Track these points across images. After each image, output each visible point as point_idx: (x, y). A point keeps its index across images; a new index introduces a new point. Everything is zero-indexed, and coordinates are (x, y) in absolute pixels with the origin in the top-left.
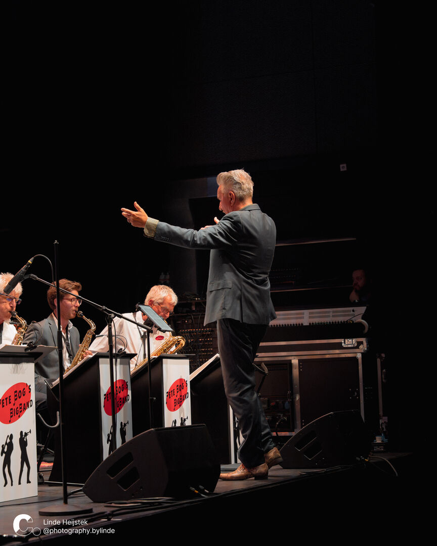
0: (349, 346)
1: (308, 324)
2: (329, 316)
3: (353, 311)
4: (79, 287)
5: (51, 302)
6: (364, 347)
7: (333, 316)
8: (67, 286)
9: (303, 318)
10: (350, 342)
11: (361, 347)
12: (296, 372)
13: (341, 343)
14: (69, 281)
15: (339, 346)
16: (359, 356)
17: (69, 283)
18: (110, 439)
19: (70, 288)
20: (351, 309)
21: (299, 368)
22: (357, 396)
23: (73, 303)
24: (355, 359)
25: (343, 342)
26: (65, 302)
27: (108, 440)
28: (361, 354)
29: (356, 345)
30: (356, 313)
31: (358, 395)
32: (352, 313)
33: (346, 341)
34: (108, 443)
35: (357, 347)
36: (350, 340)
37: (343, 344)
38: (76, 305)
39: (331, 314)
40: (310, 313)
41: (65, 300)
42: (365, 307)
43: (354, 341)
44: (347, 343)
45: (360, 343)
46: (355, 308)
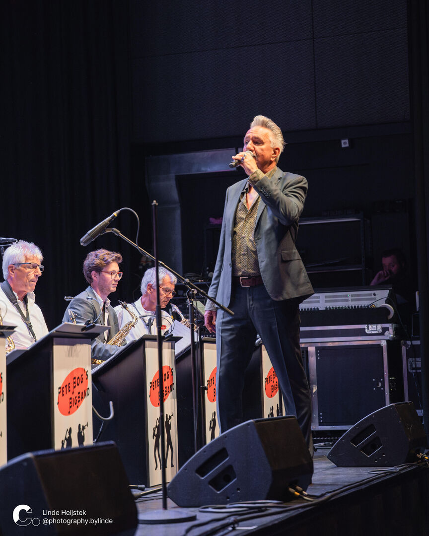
0: (373, 332)
1: (325, 309)
2: (347, 300)
3: (375, 295)
4: (119, 258)
5: (88, 274)
6: (390, 334)
7: (352, 300)
8: (107, 257)
9: (318, 302)
10: (374, 328)
11: (386, 333)
12: (313, 360)
13: (365, 329)
14: (109, 252)
15: (362, 333)
16: (384, 343)
17: (108, 254)
18: (156, 433)
19: (109, 260)
20: (372, 292)
21: (317, 357)
22: (381, 387)
23: (113, 276)
24: (379, 347)
25: (366, 328)
26: (103, 276)
27: (154, 435)
28: (386, 341)
29: (381, 331)
30: (378, 297)
31: (383, 386)
32: (373, 297)
33: (370, 326)
34: (153, 438)
35: (382, 334)
36: (374, 326)
37: (366, 330)
38: (116, 279)
39: (350, 298)
40: (326, 297)
41: (103, 273)
42: (388, 291)
43: (378, 327)
44: (370, 329)
45: (385, 330)
46: (376, 292)
